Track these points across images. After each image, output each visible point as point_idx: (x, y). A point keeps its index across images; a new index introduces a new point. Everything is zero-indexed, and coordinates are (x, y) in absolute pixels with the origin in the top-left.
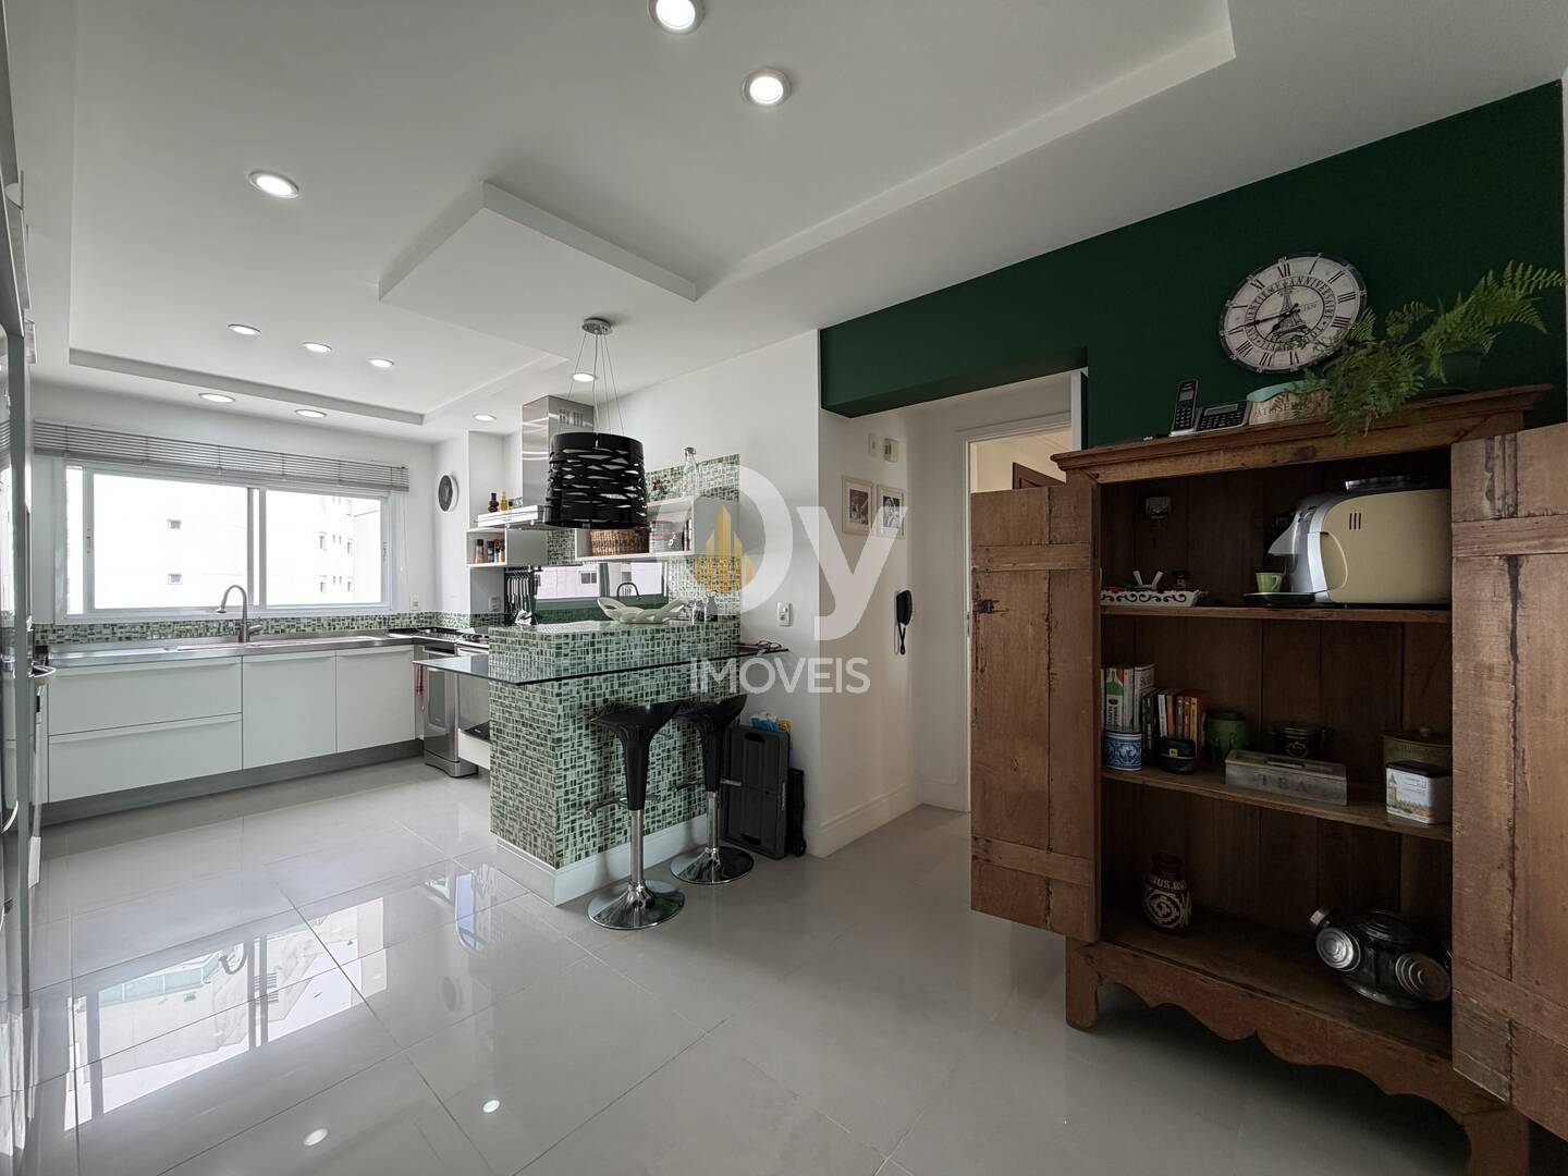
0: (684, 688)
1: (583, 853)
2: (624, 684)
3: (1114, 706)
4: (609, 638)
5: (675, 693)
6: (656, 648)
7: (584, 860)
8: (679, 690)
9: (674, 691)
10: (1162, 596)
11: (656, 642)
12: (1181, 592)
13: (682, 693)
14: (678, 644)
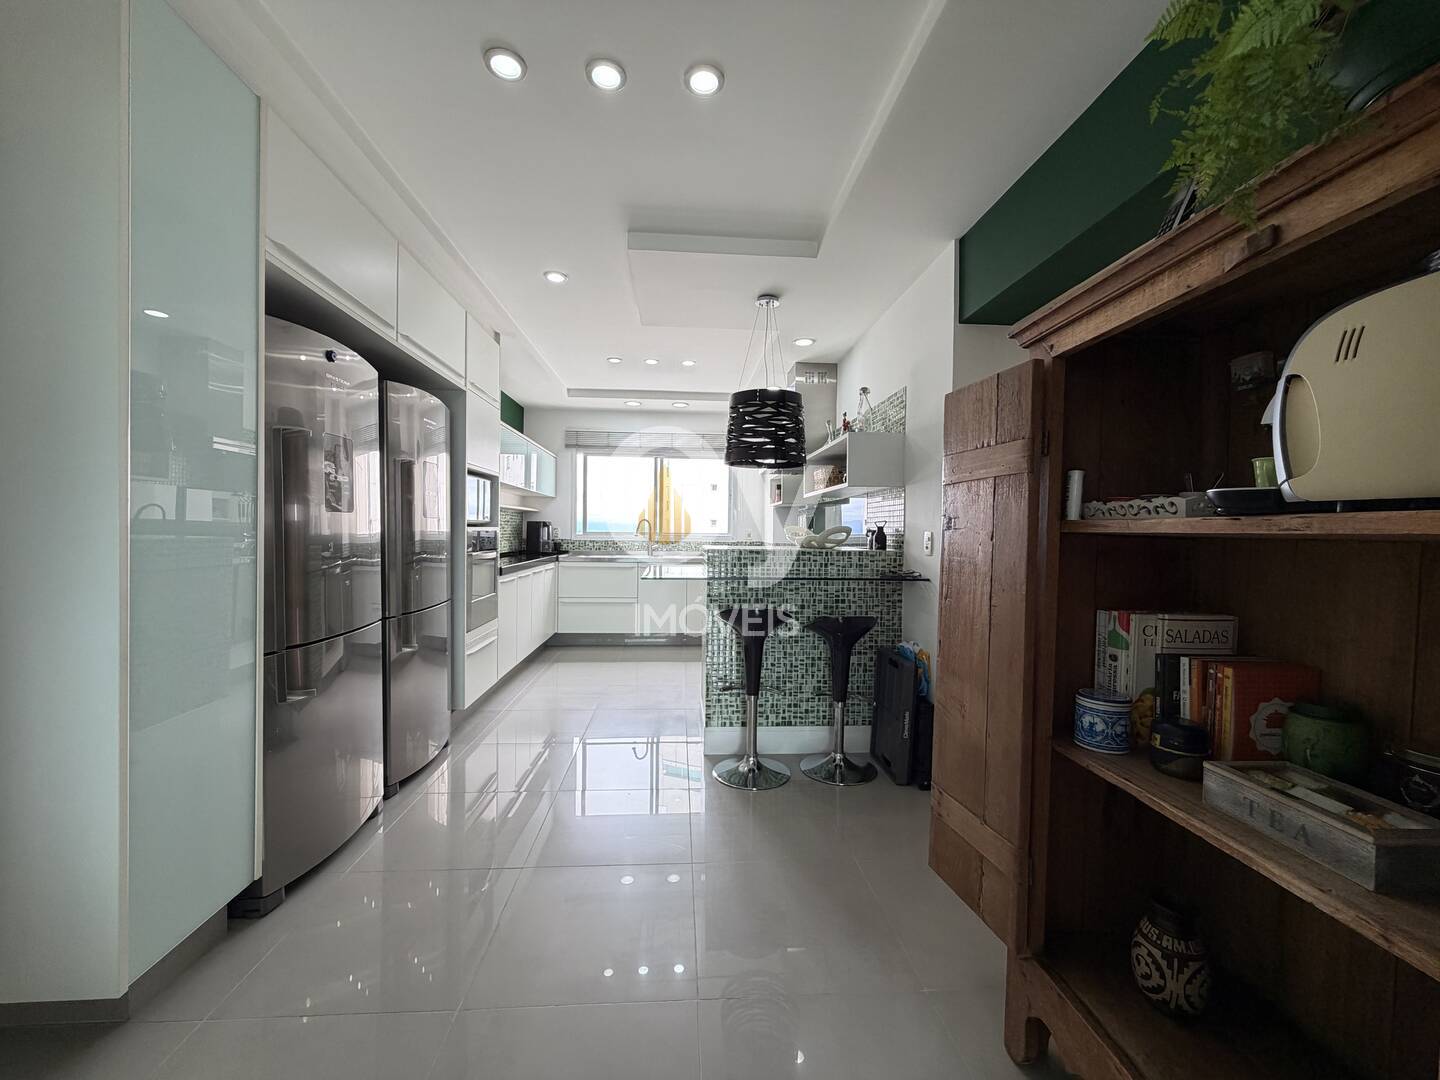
0: (832, 607)
1: (728, 722)
2: (768, 595)
3: (1114, 664)
4: (754, 555)
5: (821, 609)
6: (801, 568)
7: (728, 728)
8: (826, 607)
9: (821, 607)
10: (1151, 506)
11: (802, 562)
12: (1170, 499)
13: (829, 611)
14: (826, 565)
